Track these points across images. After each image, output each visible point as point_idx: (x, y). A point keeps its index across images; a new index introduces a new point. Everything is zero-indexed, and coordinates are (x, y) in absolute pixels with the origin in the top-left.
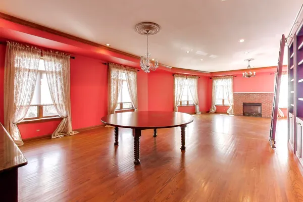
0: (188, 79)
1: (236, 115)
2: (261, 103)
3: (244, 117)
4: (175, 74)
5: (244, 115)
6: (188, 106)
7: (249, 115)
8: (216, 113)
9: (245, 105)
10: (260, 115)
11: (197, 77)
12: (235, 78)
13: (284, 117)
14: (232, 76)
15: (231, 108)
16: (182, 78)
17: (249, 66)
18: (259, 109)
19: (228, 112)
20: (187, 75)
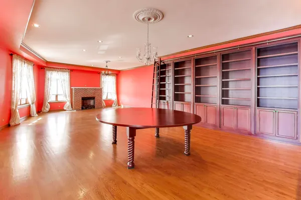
2: (94, 97)
3: (83, 110)
5: (82, 109)
7: (86, 108)
8: (50, 111)
9: (84, 99)
10: (93, 107)
11: (32, 64)
14: (69, 70)
15: (68, 104)
16: (21, 63)
17: (107, 66)
18: (92, 102)
19: (65, 109)
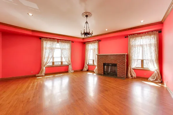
0: (60, 43)
1: (99, 74)
2: (116, 64)
4: (43, 37)
5: (104, 74)
6: (62, 66)
8: (88, 71)
10: (116, 75)
11: (70, 42)
12: (100, 42)
13: (136, 77)
14: (97, 40)
16: (52, 42)
20: (58, 39)
